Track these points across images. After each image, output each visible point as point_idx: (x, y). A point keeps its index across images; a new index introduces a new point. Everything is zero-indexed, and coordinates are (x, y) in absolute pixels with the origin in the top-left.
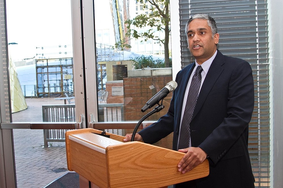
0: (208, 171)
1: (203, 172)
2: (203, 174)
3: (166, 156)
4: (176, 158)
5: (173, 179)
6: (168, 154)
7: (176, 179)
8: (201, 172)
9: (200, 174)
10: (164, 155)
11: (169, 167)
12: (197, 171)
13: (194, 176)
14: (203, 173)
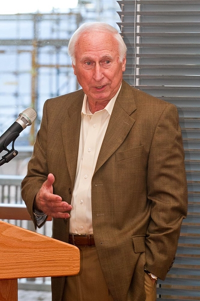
0: (77, 267)
1: (68, 266)
2: (68, 270)
3: (4, 233)
4: (22, 238)
5: (15, 270)
6: (7, 230)
7: (20, 270)
8: (66, 266)
9: (62, 268)
10: (2, 232)
11: (9, 250)
12: (57, 263)
13: (51, 270)
14: (68, 268)
